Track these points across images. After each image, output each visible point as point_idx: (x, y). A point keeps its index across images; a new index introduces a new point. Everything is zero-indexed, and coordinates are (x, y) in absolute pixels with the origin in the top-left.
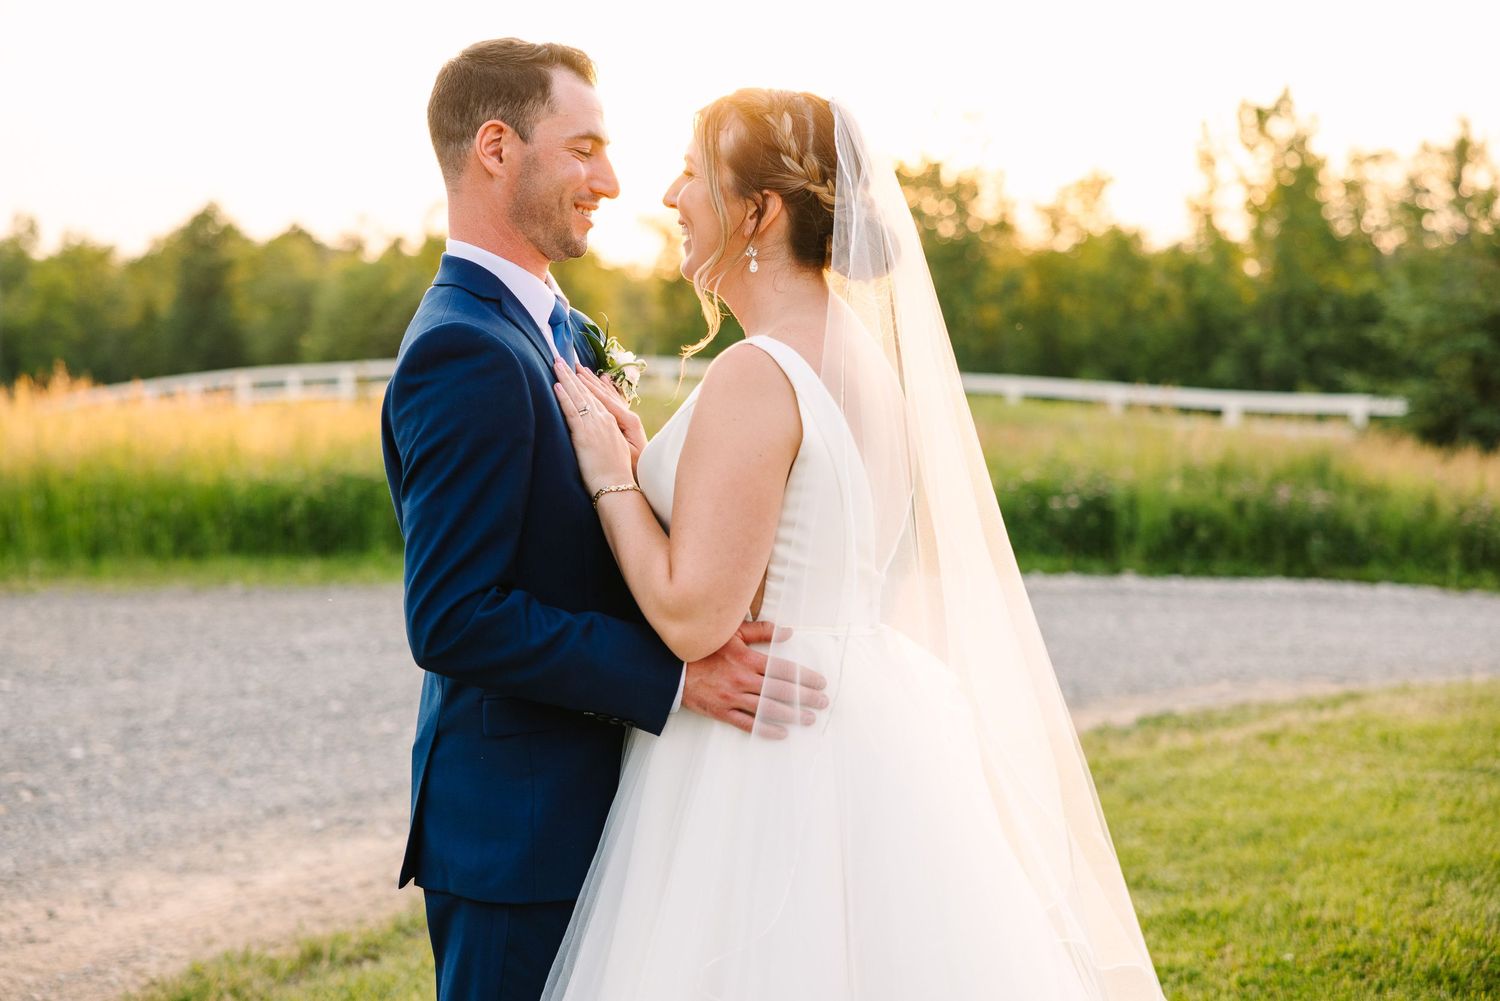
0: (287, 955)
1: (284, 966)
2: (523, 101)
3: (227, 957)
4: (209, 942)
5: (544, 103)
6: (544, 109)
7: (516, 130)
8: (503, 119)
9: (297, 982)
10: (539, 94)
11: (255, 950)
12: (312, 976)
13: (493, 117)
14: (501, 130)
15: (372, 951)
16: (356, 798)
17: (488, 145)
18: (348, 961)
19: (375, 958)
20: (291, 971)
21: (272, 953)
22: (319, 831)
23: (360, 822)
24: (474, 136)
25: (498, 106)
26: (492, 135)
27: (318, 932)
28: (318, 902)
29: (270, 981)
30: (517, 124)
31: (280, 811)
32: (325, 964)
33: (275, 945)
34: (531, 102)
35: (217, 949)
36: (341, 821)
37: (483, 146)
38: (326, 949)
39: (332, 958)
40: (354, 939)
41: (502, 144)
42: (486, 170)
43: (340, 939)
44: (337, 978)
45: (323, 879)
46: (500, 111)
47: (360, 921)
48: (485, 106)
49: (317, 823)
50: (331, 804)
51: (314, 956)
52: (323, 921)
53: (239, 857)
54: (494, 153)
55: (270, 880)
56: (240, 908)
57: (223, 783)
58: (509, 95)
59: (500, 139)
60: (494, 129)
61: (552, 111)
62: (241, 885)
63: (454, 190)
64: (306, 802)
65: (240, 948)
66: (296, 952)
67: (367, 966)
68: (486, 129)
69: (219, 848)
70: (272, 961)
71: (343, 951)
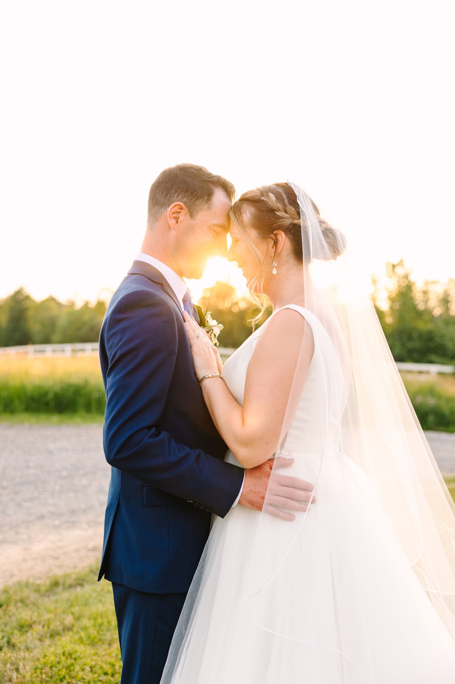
0: (44, 583)
1: (43, 589)
2: (197, 199)
3: (19, 583)
4: (12, 576)
5: (207, 203)
6: (205, 206)
7: (189, 211)
8: (185, 203)
9: (48, 596)
10: (206, 198)
11: (31, 581)
12: (55, 594)
13: (181, 201)
14: (182, 208)
15: (80, 582)
16: (73, 512)
17: (174, 213)
18: (71, 586)
19: (81, 585)
20: (47, 591)
21: (38, 582)
22: (58, 526)
23: (74, 523)
24: (169, 207)
25: (185, 197)
26: (176, 209)
27: (59, 572)
28: (57, 558)
29: (37, 595)
30: (191, 209)
31: (42, 517)
32: (60, 588)
33: (40, 578)
34: (201, 200)
35: (15, 579)
36: (67, 522)
37: (171, 212)
38: (61, 581)
39: (64, 585)
40: (74, 576)
41: (180, 215)
42: (168, 224)
43: (67, 576)
44: (66, 595)
45: (59, 548)
46: (185, 199)
47: (75, 567)
48: (179, 194)
49: (57, 523)
50: (61, 515)
51: (56, 584)
52: (60, 567)
53: (25, 537)
54: (175, 218)
55: (38, 548)
56: (25, 560)
57: (19, 505)
58: (192, 193)
59: (181, 212)
60: (179, 207)
61: (209, 208)
62: (26, 549)
63: (151, 227)
64: (52, 513)
65: (25, 579)
66: (48, 582)
67: (79, 589)
68: (175, 205)
69: (17, 533)
70: (39, 585)
71: (69, 582)
